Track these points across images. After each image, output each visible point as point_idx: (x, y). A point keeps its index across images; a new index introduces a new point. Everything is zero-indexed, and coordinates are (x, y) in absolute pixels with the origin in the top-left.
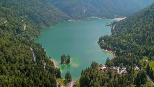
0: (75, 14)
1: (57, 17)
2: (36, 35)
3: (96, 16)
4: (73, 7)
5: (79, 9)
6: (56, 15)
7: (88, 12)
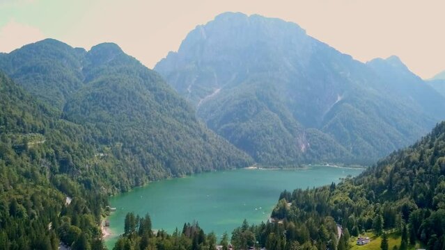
0: (269, 154)
1: (211, 156)
2: (122, 187)
3: (335, 162)
4: (264, 136)
5: (284, 142)
6: (209, 152)
7: (312, 150)
